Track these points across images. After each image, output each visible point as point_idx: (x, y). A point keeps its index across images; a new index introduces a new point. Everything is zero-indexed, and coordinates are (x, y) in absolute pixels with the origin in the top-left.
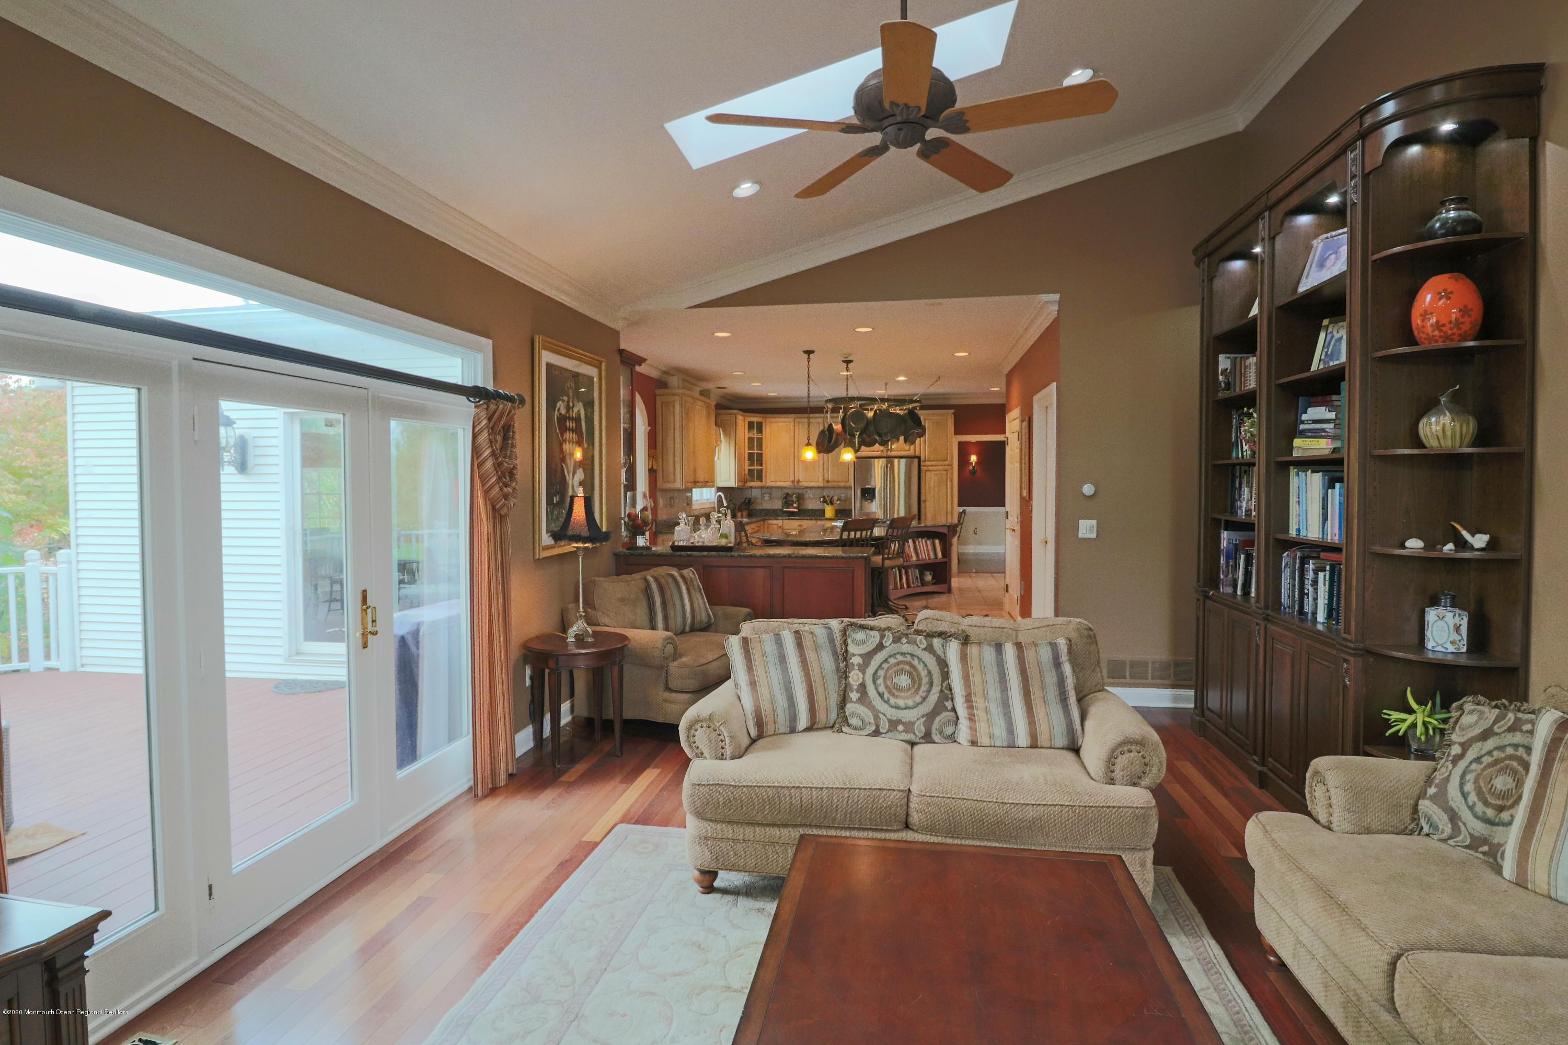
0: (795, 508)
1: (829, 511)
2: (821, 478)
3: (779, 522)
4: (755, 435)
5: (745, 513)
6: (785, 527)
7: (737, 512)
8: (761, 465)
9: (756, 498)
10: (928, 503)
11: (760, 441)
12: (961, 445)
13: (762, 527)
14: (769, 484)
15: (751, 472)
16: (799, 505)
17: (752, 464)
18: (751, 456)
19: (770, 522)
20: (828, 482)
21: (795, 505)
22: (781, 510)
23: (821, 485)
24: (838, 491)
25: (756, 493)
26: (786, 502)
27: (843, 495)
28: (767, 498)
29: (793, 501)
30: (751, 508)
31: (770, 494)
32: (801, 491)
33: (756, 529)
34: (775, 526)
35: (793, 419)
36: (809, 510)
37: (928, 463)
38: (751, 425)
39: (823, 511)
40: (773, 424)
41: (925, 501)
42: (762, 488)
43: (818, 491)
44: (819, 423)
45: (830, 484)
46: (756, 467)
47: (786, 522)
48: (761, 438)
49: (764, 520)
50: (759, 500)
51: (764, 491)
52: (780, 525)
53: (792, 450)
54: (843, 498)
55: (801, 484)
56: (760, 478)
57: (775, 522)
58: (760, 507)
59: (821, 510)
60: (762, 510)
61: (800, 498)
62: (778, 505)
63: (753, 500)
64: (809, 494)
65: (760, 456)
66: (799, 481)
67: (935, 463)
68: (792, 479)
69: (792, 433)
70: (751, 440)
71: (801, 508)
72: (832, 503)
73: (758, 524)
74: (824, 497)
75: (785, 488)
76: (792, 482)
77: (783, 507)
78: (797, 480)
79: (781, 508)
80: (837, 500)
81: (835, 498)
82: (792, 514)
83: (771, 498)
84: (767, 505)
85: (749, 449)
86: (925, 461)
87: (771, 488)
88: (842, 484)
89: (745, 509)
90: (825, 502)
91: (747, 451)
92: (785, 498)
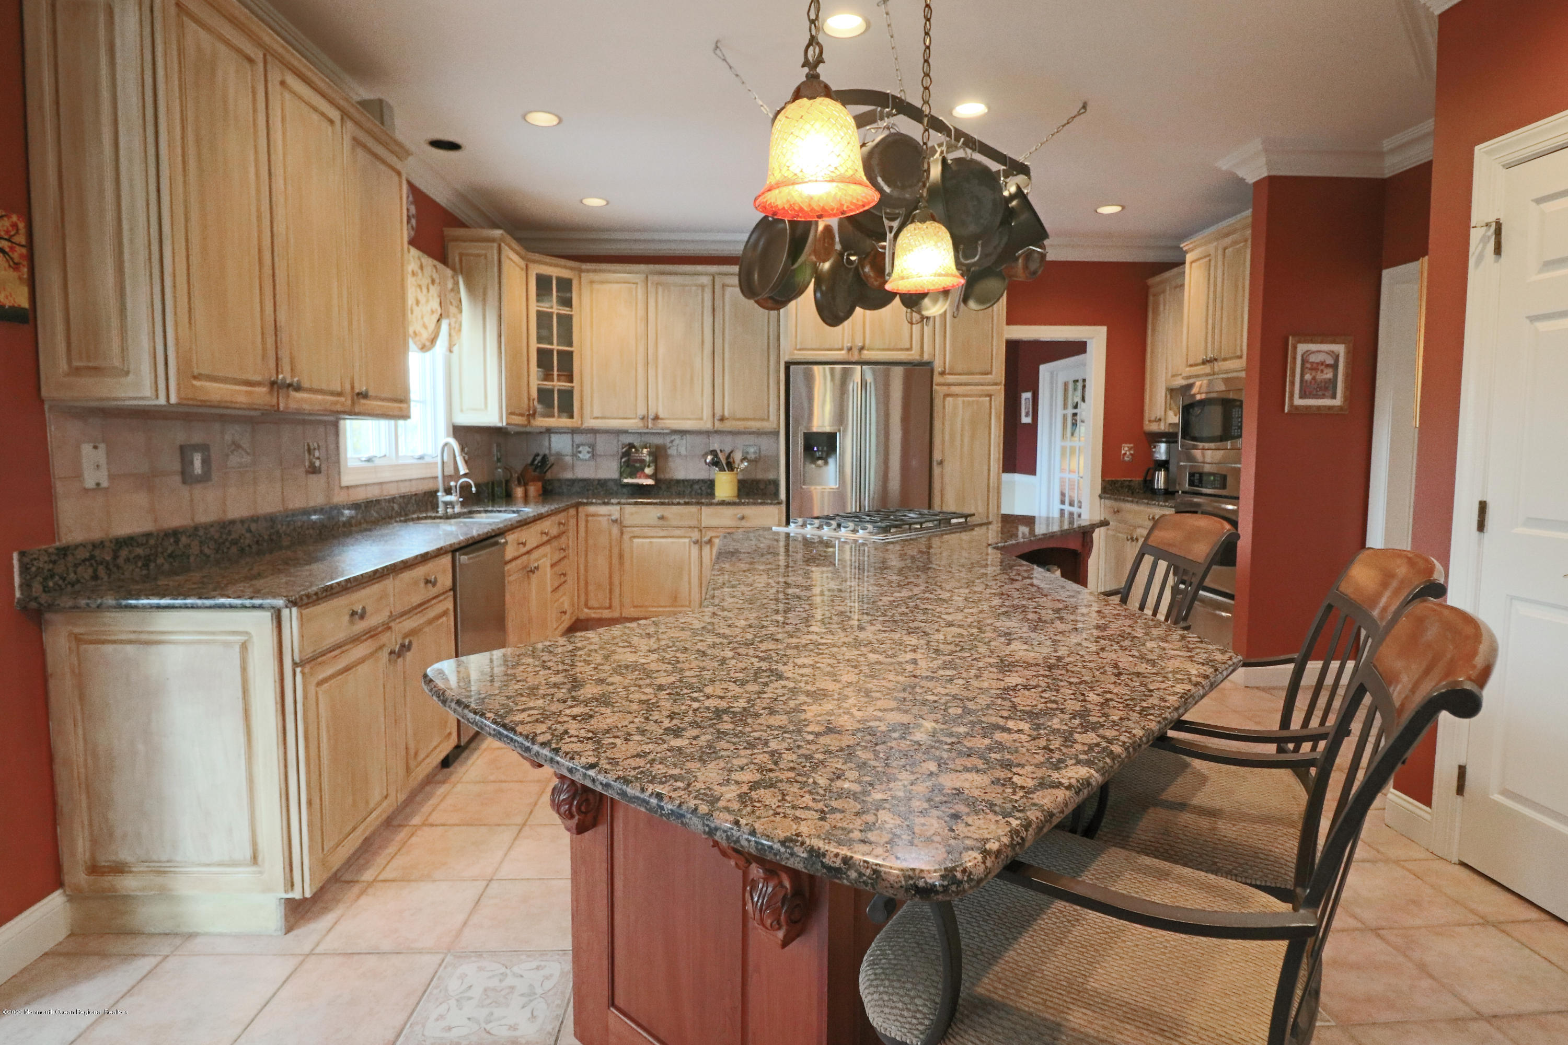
0: (648, 477)
1: (725, 486)
2: (707, 413)
3: (613, 510)
4: (553, 307)
5: (533, 489)
6: (626, 523)
7: (514, 484)
8: (571, 381)
9: (559, 455)
10: (948, 467)
11: (566, 323)
12: (1013, 347)
13: (573, 522)
14: (590, 423)
15: (545, 395)
16: (656, 470)
17: (548, 376)
18: (544, 358)
19: (592, 509)
20: (722, 419)
21: (648, 471)
22: (618, 482)
23: (708, 426)
24: (740, 441)
25: (560, 444)
26: (628, 464)
27: (752, 450)
28: (585, 454)
29: (643, 461)
30: (549, 476)
31: (592, 446)
32: (657, 441)
33: (554, 531)
34: (604, 520)
35: (643, 276)
36: (678, 482)
37: (950, 379)
38: (543, 284)
39: (709, 485)
40: (596, 286)
41: (941, 463)
42: (574, 431)
43: (699, 440)
44: (703, 287)
45: (728, 426)
46: (557, 384)
47: (629, 509)
48: (570, 317)
49: (577, 505)
50: (568, 459)
51: (578, 439)
52: (616, 515)
53: (641, 349)
54: (752, 456)
55: (661, 424)
56: (567, 408)
57: (603, 510)
58: (569, 475)
59: (704, 481)
60: (573, 482)
61: (659, 455)
62: (609, 470)
63: (552, 459)
64: (678, 448)
65: (567, 359)
66: (656, 418)
67: (964, 378)
68: (641, 411)
69: (641, 312)
70: (543, 319)
71: (661, 476)
72: (730, 466)
73: (561, 517)
74: (714, 453)
75: (625, 432)
76: (643, 418)
77: (621, 474)
78: (651, 416)
79: (615, 475)
80: (742, 460)
81: (738, 456)
82: (640, 491)
83: (593, 455)
84: (584, 471)
85: (540, 339)
86: (943, 373)
87: (594, 431)
88: (754, 425)
89: (534, 480)
90: (716, 463)
91: (534, 345)
92: (625, 454)
